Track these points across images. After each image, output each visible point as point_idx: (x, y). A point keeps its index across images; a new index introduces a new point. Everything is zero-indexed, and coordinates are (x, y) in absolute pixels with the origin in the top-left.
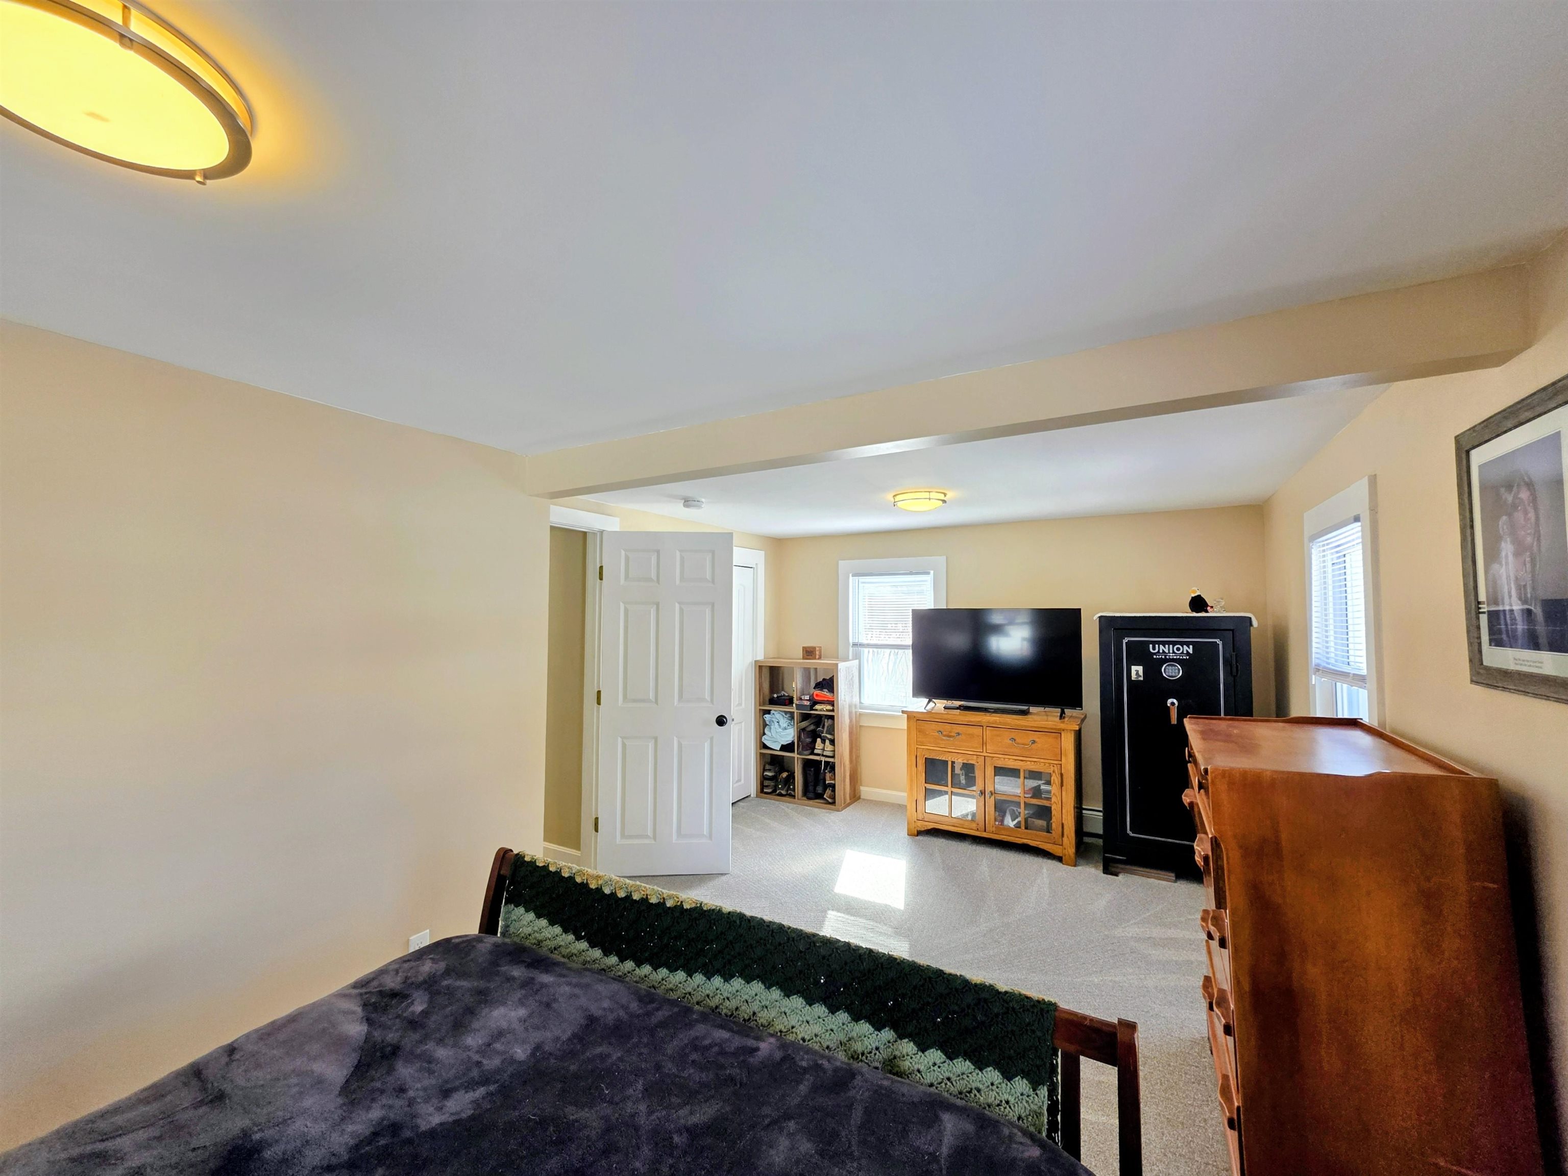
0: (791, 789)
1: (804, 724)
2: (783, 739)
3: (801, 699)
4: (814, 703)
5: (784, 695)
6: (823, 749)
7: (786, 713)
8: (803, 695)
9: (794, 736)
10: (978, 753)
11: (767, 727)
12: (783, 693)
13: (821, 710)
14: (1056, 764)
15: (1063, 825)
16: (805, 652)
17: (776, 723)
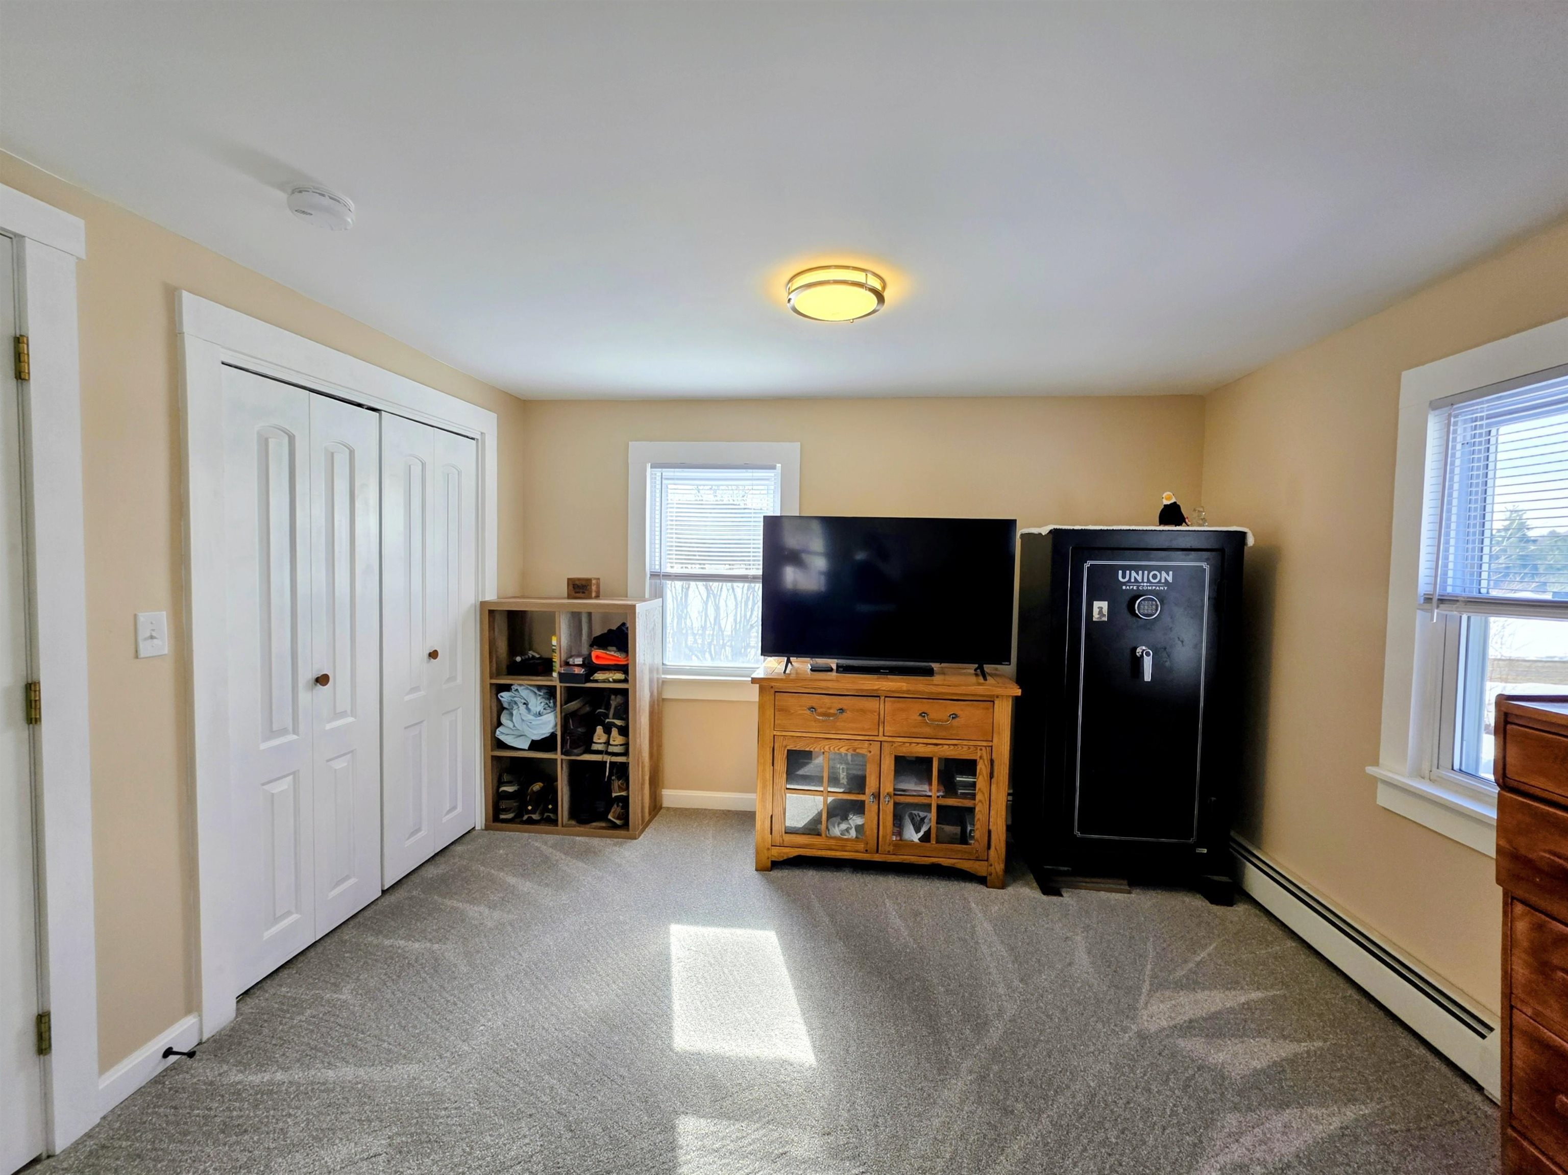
0: (549, 811)
1: (574, 705)
2: (535, 732)
3: (567, 664)
4: (591, 668)
5: (533, 657)
6: (607, 743)
7: (540, 687)
8: (571, 657)
9: (556, 725)
10: (871, 738)
11: (505, 712)
12: (531, 653)
13: (604, 681)
14: (985, 746)
15: (989, 832)
16: (571, 587)
17: (521, 705)
